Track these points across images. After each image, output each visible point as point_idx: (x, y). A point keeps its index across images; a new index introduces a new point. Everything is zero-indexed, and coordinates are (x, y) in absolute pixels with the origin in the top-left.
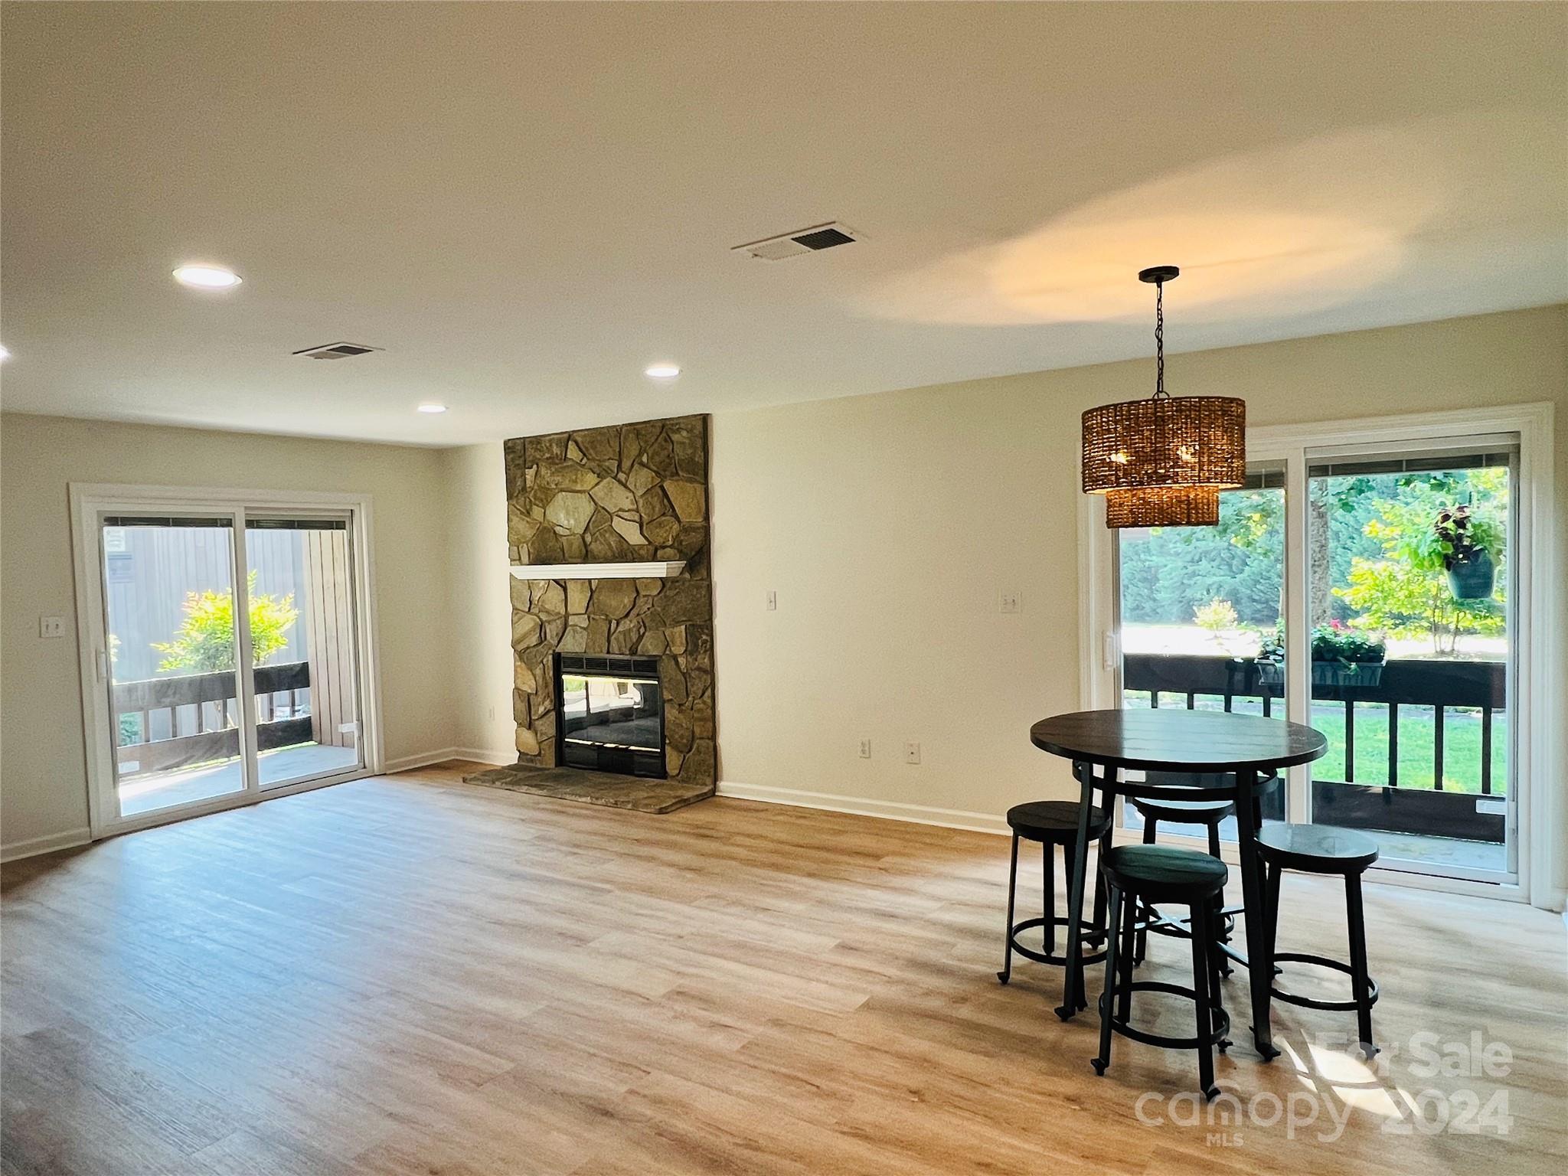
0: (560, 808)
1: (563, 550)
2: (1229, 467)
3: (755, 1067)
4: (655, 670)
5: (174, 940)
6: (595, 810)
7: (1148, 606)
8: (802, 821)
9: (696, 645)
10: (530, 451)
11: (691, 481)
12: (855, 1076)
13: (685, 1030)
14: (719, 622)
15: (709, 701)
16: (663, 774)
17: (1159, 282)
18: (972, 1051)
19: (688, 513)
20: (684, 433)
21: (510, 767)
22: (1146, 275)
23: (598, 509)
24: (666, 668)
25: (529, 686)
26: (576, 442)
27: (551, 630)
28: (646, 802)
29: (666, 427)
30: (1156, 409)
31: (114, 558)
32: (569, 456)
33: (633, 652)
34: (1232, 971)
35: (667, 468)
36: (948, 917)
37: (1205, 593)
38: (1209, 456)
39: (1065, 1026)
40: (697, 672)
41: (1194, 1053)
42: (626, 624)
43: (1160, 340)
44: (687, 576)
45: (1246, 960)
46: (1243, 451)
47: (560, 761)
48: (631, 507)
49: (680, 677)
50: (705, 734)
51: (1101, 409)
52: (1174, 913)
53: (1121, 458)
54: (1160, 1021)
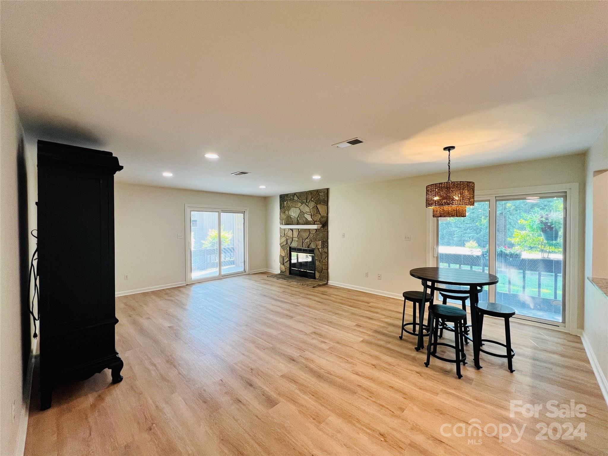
0: (289, 285)
1: (292, 222)
2: (469, 201)
3: (332, 353)
4: (314, 252)
5: (200, 308)
6: (298, 286)
7: (451, 241)
8: (349, 292)
9: (324, 246)
10: (285, 198)
11: (324, 205)
12: (358, 359)
13: (314, 342)
14: (330, 241)
15: (327, 260)
16: (315, 278)
17: (449, 150)
18: (390, 356)
19: (323, 213)
20: (322, 193)
21: (278, 274)
22: (445, 149)
23: (301, 212)
24: (316, 251)
25: (283, 255)
26: (296, 195)
27: (289, 241)
28: (310, 285)
29: (318, 192)
30: (447, 185)
31: (193, 221)
32: (294, 199)
33: (308, 247)
34: (469, 343)
35: (318, 202)
36: (387, 320)
37: (469, 238)
38: (463, 198)
39: (417, 352)
40: (324, 253)
41: (455, 364)
42: (307, 240)
43: (449, 166)
44: (322, 229)
45: (472, 339)
46: (474, 196)
47: (290, 273)
48: (309, 211)
49: (320, 254)
50: (325, 269)
51: (431, 185)
52: (451, 325)
53: (437, 198)
54: (446, 354)
